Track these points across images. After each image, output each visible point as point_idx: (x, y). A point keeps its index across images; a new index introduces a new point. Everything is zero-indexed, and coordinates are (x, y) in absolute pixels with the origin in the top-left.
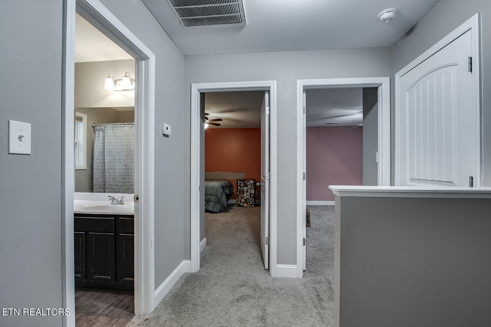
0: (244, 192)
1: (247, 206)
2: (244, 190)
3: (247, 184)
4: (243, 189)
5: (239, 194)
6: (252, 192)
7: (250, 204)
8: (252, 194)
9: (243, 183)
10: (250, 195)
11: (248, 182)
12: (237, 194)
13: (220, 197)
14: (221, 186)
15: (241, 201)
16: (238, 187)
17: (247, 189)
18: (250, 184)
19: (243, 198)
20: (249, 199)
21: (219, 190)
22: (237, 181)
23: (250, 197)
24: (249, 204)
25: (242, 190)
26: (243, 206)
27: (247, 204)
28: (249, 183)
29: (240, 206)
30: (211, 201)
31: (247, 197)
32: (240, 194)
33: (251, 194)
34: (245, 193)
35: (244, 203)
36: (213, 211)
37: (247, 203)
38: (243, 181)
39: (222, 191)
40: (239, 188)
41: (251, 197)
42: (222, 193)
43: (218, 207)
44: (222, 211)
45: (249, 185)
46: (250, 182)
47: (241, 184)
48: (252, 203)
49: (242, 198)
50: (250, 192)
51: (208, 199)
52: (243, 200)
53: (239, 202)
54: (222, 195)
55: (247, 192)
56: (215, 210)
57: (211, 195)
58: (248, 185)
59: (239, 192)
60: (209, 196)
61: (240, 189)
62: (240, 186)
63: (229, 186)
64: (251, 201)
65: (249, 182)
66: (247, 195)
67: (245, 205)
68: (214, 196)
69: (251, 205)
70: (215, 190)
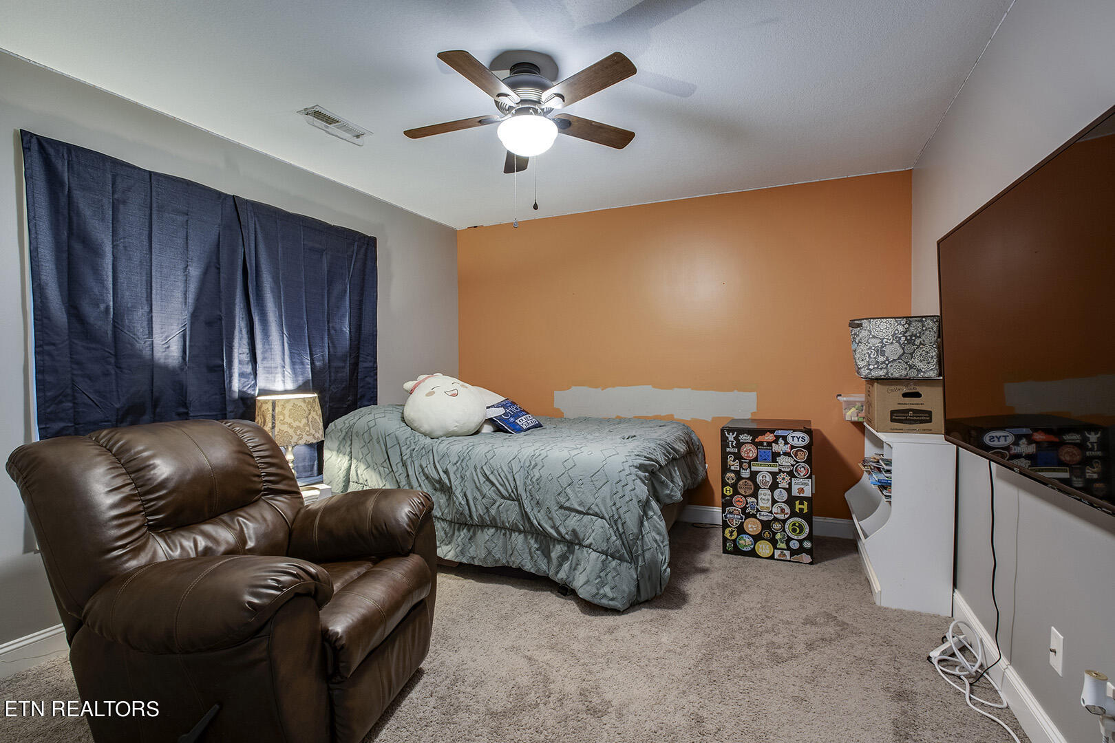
0: (757, 488)
1: (772, 557)
2: (759, 478)
3: (775, 448)
4: (754, 475)
5: (732, 496)
6: (801, 490)
7: (789, 548)
8: (802, 500)
9: (753, 442)
10: (791, 501)
11: (777, 437)
12: (724, 496)
13: (636, 531)
14: (641, 467)
15: (741, 530)
16: (730, 460)
17: (774, 475)
18: (792, 447)
19: (754, 516)
20: (784, 521)
21: (629, 487)
22: (722, 430)
23: (788, 510)
24: (783, 546)
25: (745, 474)
26: (753, 553)
27: (775, 548)
28: (786, 443)
29: (737, 551)
30: (589, 546)
31: (775, 510)
32: (736, 492)
33: (797, 498)
34: (764, 494)
35: (757, 538)
36: (596, 601)
37: (774, 542)
38: (755, 433)
39: (643, 491)
40: (735, 465)
41: (793, 514)
42: (648, 501)
43: (624, 578)
44: (643, 597)
45: (786, 454)
46: (789, 439)
47: (744, 448)
48: (801, 541)
49: (748, 516)
50: (789, 490)
51: (574, 531)
52: (752, 526)
53: (731, 533)
54: (645, 513)
55: (774, 486)
56: (605, 596)
57: (589, 514)
58: (779, 454)
59: (734, 486)
60: (578, 517)
61: (737, 473)
62: (738, 457)
63: (684, 457)
64: (794, 530)
65: (785, 438)
66: (774, 502)
67: (764, 548)
68: (603, 518)
69: (793, 552)
70: (606, 489)
